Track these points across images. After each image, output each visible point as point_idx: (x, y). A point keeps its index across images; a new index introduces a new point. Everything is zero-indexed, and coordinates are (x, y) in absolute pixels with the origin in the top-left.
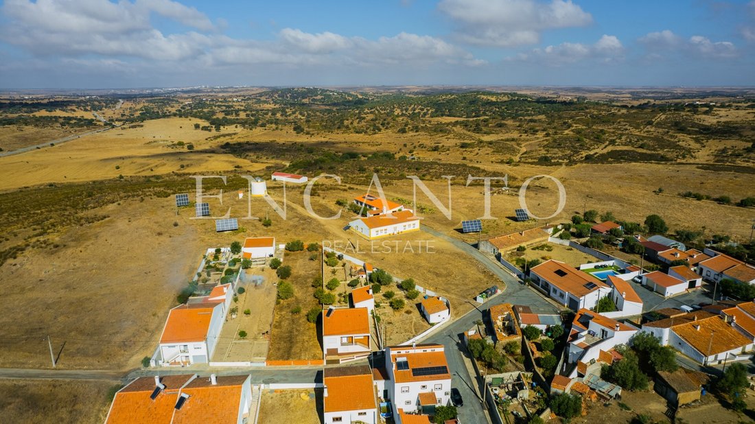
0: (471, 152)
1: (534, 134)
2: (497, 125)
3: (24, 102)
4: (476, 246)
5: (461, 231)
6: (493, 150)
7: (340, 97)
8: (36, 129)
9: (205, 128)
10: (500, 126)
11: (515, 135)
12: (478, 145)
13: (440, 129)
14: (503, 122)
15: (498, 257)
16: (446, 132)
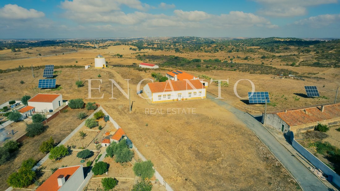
0: (267, 60)
1: (308, 53)
2: (284, 48)
4: (260, 119)
5: (247, 102)
6: (281, 60)
7: (204, 40)
9: (134, 50)
10: (286, 49)
11: (296, 53)
12: (272, 57)
13: (251, 51)
14: (288, 47)
15: (289, 137)
16: (254, 52)
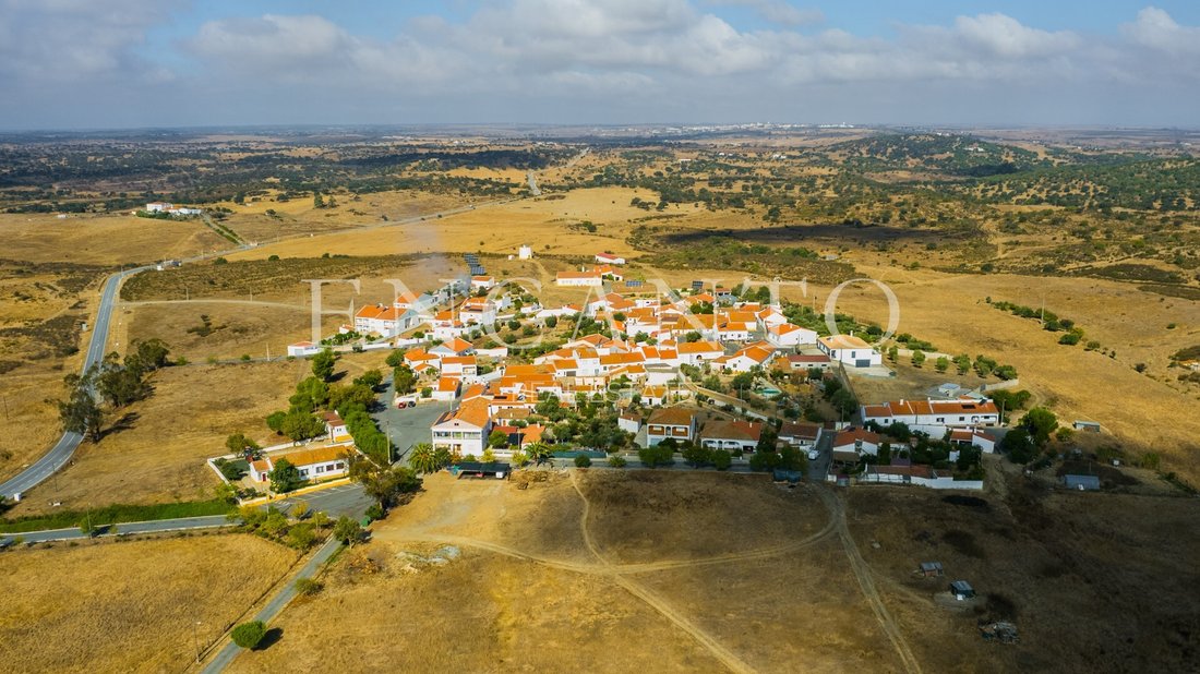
3: (445, 152)
7: (987, 155)
8: (431, 196)
9: (645, 205)
